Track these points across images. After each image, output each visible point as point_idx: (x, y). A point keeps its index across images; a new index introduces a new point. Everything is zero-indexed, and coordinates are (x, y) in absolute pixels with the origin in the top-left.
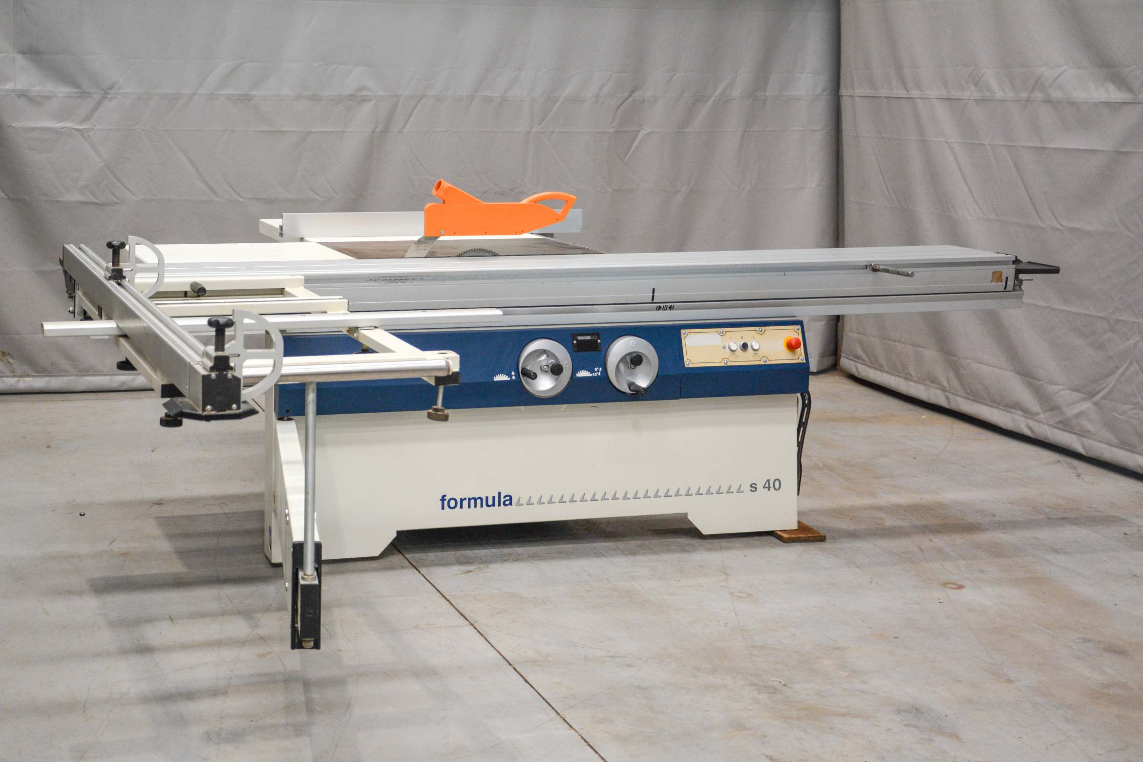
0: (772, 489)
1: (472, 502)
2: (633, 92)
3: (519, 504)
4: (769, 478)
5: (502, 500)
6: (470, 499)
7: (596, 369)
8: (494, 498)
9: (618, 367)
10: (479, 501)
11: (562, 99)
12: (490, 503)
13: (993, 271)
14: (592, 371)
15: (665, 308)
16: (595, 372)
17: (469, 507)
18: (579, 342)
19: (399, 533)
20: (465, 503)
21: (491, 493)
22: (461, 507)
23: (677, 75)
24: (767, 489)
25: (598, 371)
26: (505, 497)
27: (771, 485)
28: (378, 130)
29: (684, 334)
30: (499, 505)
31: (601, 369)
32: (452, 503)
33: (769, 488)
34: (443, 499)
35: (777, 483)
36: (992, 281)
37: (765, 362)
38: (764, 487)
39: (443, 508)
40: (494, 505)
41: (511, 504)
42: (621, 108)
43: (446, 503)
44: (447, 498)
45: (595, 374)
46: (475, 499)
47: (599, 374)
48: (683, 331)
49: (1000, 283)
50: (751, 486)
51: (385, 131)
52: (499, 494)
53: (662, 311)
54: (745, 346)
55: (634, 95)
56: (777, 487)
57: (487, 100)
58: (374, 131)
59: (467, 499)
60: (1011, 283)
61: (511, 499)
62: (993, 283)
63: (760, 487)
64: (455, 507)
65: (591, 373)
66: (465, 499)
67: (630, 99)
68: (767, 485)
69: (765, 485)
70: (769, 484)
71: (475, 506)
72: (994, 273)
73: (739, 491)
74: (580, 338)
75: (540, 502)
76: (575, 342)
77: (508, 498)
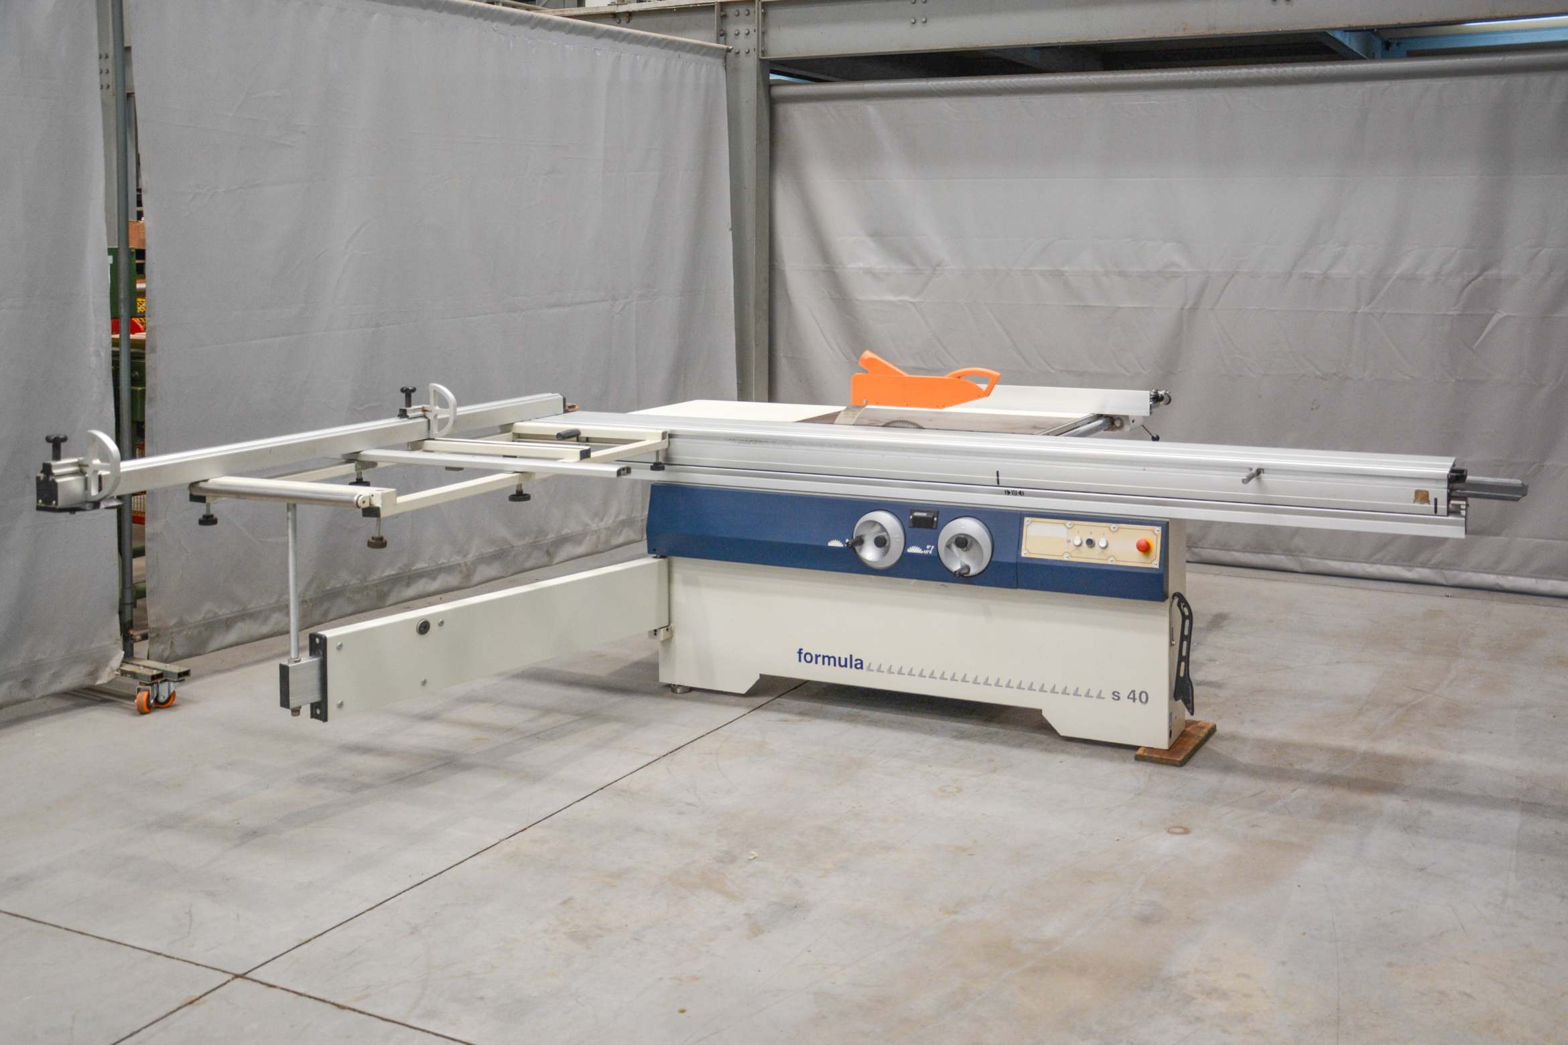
0: (1138, 701)
1: (826, 659)
2: (1484, 269)
3: (869, 669)
4: (1134, 689)
5: (854, 663)
6: (824, 657)
7: (928, 547)
8: (846, 659)
9: (948, 546)
10: (832, 660)
11: (1394, 277)
12: (843, 663)
13: (1416, 489)
14: (924, 548)
15: (1015, 493)
16: (926, 549)
17: (823, 663)
18: (915, 518)
19: (761, 675)
20: (820, 659)
21: (844, 655)
22: (816, 663)
23: (1543, 252)
24: (1132, 700)
25: (930, 549)
26: (856, 660)
27: (1137, 696)
28: (1187, 307)
29: (1027, 521)
30: (851, 667)
31: (933, 547)
32: (808, 658)
33: (1134, 699)
34: (800, 652)
35: (1144, 696)
36: (1415, 501)
37: (1112, 561)
38: (1128, 698)
39: (800, 661)
40: (846, 666)
41: (862, 668)
42: (1470, 287)
43: (802, 656)
44: (804, 652)
45: (926, 552)
46: (829, 658)
47: (930, 552)
48: (1027, 519)
49: (1426, 505)
50: (1113, 693)
51: (1195, 308)
52: (851, 656)
53: (1012, 496)
54: (1090, 543)
55: (1486, 273)
56: (1144, 699)
57: (1307, 277)
58: (1182, 309)
59: (822, 657)
60: (1442, 506)
61: (862, 663)
62: (1417, 505)
63: (1123, 695)
64: (811, 661)
65: (923, 550)
66: (820, 656)
67: (1480, 279)
68: (1132, 696)
69: (1130, 695)
70: (1134, 694)
71: (829, 664)
72: (1417, 492)
73: (1099, 696)
74: (916, 514)
75: (890, 671)
76: (911, 517)
77: (859, 662)
